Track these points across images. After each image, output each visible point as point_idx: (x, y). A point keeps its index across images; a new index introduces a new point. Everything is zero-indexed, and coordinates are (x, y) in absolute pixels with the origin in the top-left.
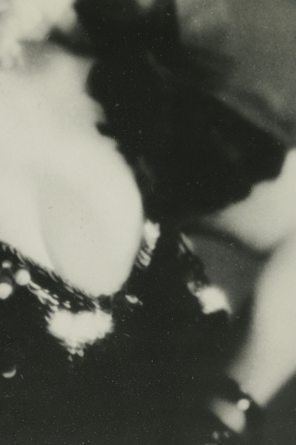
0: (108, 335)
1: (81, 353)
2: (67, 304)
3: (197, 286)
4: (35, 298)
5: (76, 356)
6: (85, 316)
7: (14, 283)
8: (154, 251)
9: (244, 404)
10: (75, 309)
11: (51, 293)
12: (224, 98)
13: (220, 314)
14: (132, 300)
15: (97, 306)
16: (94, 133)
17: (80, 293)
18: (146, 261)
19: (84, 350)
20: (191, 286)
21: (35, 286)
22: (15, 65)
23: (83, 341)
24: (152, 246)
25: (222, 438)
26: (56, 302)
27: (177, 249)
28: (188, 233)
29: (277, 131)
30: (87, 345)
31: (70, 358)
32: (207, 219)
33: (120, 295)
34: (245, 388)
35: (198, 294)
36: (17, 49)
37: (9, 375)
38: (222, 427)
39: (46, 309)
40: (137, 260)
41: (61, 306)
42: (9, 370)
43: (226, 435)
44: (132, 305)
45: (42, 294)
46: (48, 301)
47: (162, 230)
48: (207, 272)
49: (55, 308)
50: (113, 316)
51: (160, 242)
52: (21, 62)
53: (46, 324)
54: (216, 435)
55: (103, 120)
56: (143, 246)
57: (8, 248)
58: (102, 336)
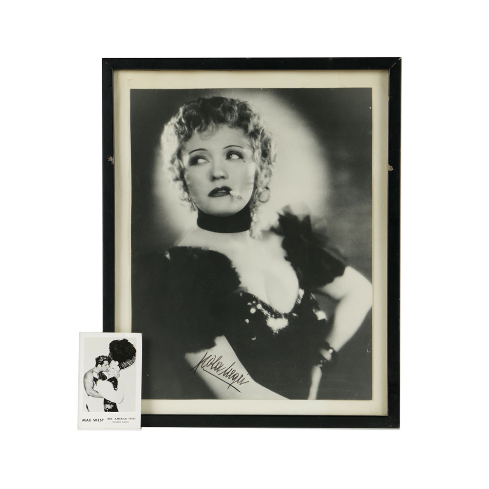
0: (286, 326)
1: (277, 332)
2: (273, 316)
3: (316, 311)
4: (263, 313)
5: (276, 333)
6: (279, 320)
7: (256, 308)
8: (302, 299)
9: (331, 351)
10: (276, 317)
11: (268, 312)
12: (325, 249)
13: (323, 320)
14: (295, 315)
15: (283, 316)
16: (284, 260)
17: (278, 312)
18: (299, 302)
19: (279, 332)
20: (314, 310)
21: (263, 309)
22: (259, 238)
23: (278, 328)
24: (301, 297)
25: (323, 362)
26: (270, 315)
27: (310, 298)
28: (313, 293)
29: (342, 261)
30: (280, 330)
31: (274, 334)
32: (319, 289)
33: (291, 313)
34: (331, 346)
35: (316, 313)
36: (260, 233)
37: (253, 339)
38: (324, 359)
39: (266, 317)
40: (297, 301)
41: (271, 316)
42: (254, 337)
43: (325, 361)
44: (294, 317)
45: (265, 312)
46: (267, 315)
47: (305, 292)
48: (319, 306)
49: (269, 317)
50: (288, 320)
51: (304, 296)
52: (261, 237)
53: (266, 322)
54: (321, 361)
55: (286, 256)
56: (299, 297)
57: (255, 297)
58: (284, 327)
